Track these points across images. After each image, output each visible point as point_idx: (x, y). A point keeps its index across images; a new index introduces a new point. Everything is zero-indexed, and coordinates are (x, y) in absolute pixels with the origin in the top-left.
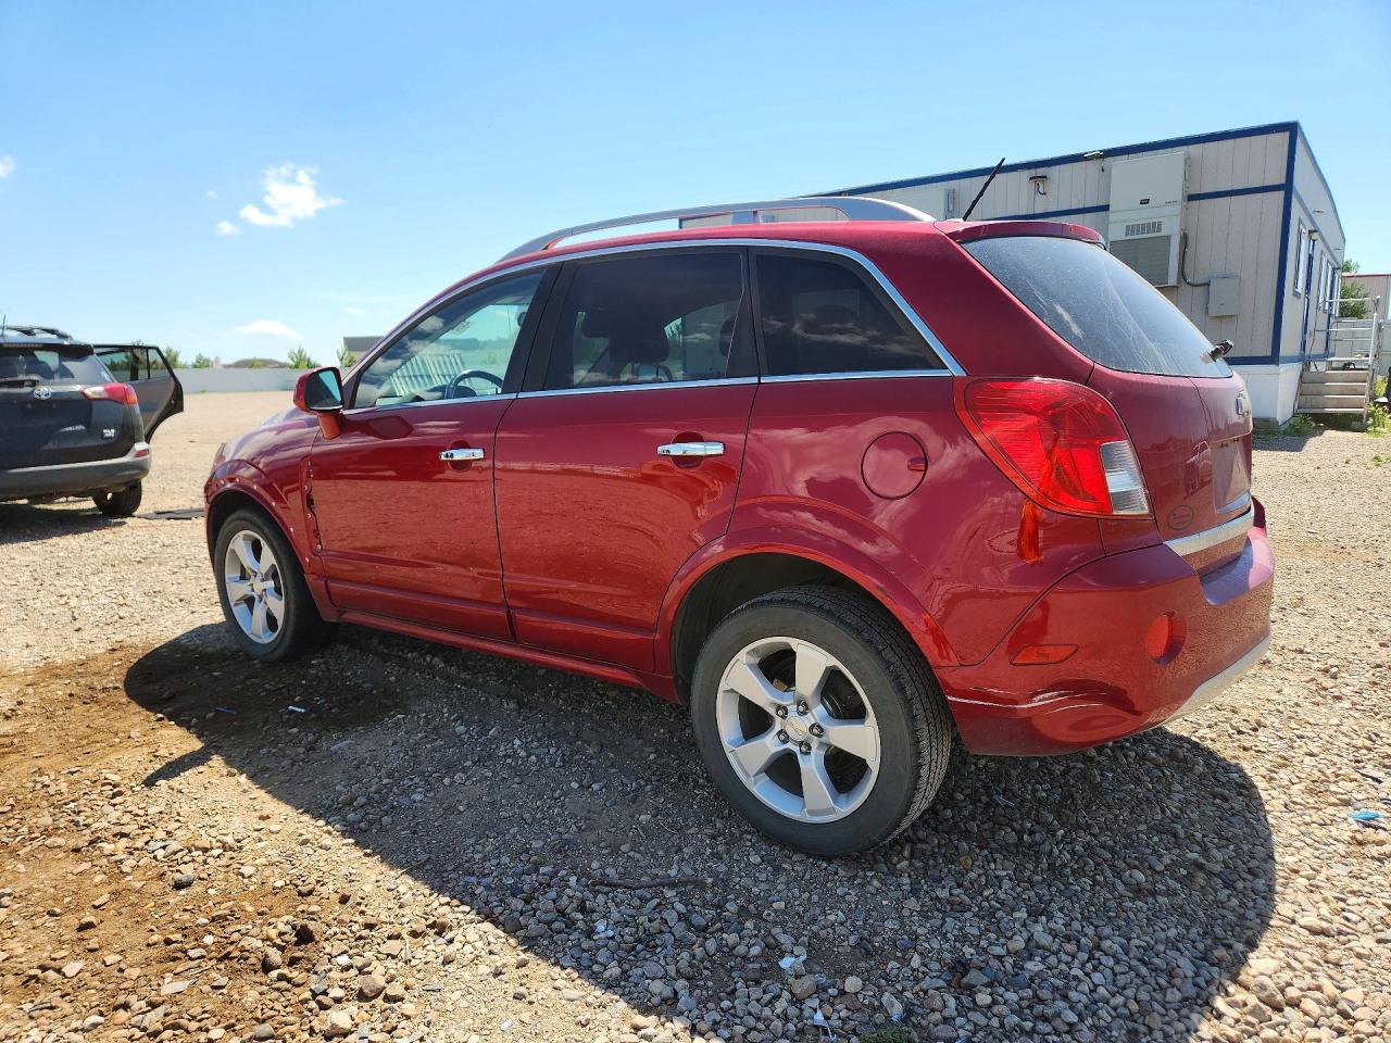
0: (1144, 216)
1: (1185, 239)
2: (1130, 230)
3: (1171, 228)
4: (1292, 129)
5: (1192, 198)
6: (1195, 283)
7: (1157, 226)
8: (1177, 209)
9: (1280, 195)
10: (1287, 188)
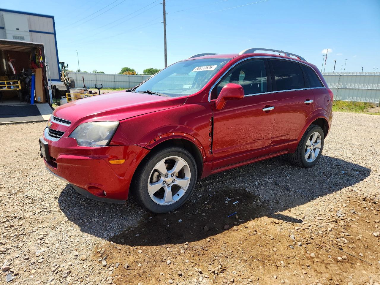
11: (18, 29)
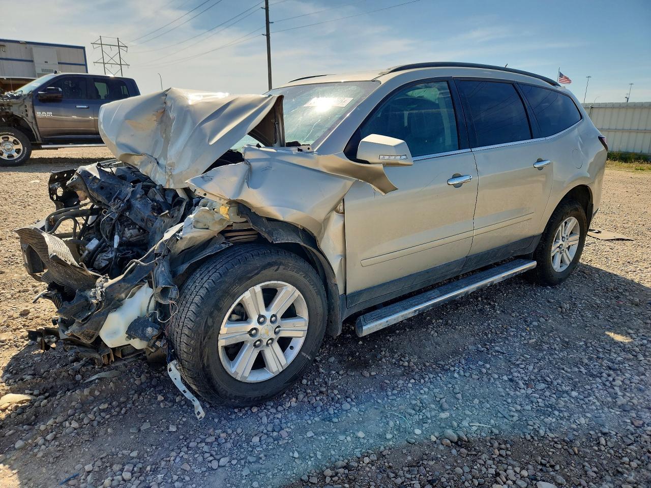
11: (47, 62)
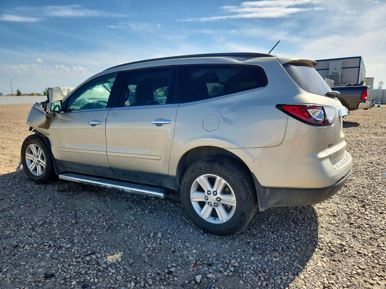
0: (335, 71)
1: (342, 75)
2: (332, 73)
3: (340, 73)
4: (360, 58)
5: (343, 68)
6: (343, 82)
7: (337, 73)
8: (341, 70)
9: (358, 68)
10: (359, 67)
